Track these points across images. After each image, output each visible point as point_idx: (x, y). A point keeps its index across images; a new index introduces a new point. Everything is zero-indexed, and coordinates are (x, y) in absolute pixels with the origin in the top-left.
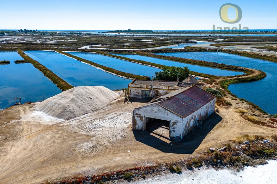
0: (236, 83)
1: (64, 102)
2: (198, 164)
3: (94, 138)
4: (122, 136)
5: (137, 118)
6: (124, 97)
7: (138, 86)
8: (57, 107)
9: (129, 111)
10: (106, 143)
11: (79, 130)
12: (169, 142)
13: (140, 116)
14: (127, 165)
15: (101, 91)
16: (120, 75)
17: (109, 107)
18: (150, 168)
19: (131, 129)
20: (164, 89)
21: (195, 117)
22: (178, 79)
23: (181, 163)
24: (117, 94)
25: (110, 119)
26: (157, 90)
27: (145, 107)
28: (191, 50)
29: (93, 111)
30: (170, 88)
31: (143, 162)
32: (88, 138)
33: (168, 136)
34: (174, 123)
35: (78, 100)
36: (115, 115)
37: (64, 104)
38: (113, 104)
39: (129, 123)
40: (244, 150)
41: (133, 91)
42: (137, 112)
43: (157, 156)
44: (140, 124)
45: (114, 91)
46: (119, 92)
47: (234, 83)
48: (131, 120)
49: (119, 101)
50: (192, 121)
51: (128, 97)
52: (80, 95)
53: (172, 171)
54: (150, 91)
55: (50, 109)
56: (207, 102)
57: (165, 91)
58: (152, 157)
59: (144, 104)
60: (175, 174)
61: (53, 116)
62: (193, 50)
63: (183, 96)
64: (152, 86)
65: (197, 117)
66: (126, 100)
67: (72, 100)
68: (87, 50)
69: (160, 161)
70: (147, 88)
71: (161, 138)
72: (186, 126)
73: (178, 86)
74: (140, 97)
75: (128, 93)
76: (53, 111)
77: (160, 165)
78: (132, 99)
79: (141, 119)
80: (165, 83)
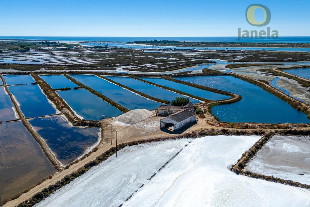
0: (219, 105)
1: (129, 117)
2: (182, 137)
3: (145, 131)
4: (156, 130)
5: (162, 123)
6: (155, 114)
7: (162, 109)
8: (126, 119)
9: (158, 121)
10: (150, 132)
11: (139, 128)
12: (173, 131)
13: (163, 122)
14: (158, 137)
15: (144, 111)
16: (151, 99)
17: (149, 119)
18: (166, 138)
19: (159, 127)
20: (175, 110)
21: (184, 122)
22: (182, 105)
23: (176, 137)
24: (152, 113)
25: (150, 124)
26: (172, 111)
27: (165, 118)
28: (206, 74)
29: (142, 121)
30: (178, 110)
31: (163, 136)
32: (143, 131)
33: (173, 130)
34: (175, 124)
35: (135, 116)
36: (152, 123)
37: (129, 118)
38: (151, 118)
39: (159, 126)
40: (198, 133)
41: (160, 111)
42: (162, 121)
43: (168, 135)
44: (163, 125)
45: (149, 111)
46: (152, 111)
47: (217, 105)
48: (159, 124)
49: (153, 116)
50: (183, 124)
51: (158, 114)
52: (135, 114)
53: (173, 139)
54: (168, 111)
55: (123, 120)
56: (191, 116)
57: (175, 111)
58: (167, 135)
59: (164, 117)
60: (173, 140)
61: (125, 123)
62: (207, 74)
63: (181, 114)
64: (169, 109)
65: (185, 122)
66: (156, 116)
67: (133, 116)
68: (122, 75)
69: (169, 136)
70: (167, 110)
71: (171, 130)
72: (180, 126)
73: (182, 108)
74: (164, 114)
75: (157, 112)
76: (125, 121)
77: (169, 137)
78: (160, 115)
79: (163, 123)
80: (176, 107)
